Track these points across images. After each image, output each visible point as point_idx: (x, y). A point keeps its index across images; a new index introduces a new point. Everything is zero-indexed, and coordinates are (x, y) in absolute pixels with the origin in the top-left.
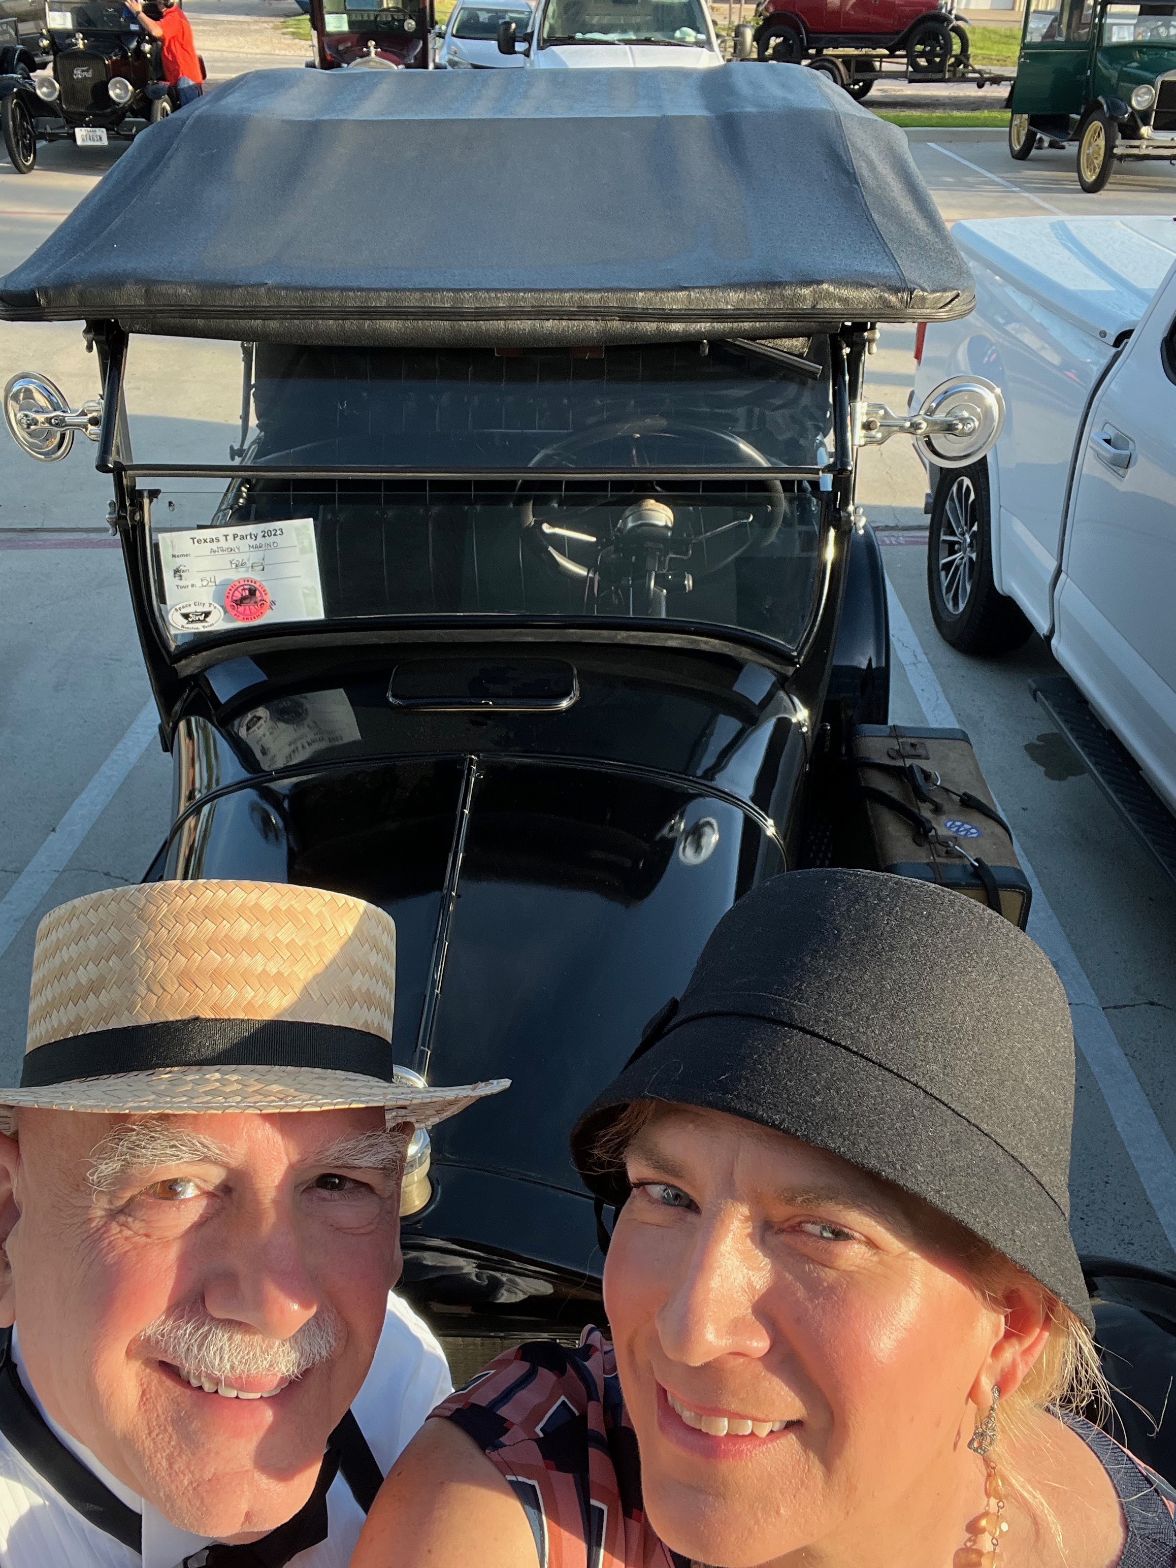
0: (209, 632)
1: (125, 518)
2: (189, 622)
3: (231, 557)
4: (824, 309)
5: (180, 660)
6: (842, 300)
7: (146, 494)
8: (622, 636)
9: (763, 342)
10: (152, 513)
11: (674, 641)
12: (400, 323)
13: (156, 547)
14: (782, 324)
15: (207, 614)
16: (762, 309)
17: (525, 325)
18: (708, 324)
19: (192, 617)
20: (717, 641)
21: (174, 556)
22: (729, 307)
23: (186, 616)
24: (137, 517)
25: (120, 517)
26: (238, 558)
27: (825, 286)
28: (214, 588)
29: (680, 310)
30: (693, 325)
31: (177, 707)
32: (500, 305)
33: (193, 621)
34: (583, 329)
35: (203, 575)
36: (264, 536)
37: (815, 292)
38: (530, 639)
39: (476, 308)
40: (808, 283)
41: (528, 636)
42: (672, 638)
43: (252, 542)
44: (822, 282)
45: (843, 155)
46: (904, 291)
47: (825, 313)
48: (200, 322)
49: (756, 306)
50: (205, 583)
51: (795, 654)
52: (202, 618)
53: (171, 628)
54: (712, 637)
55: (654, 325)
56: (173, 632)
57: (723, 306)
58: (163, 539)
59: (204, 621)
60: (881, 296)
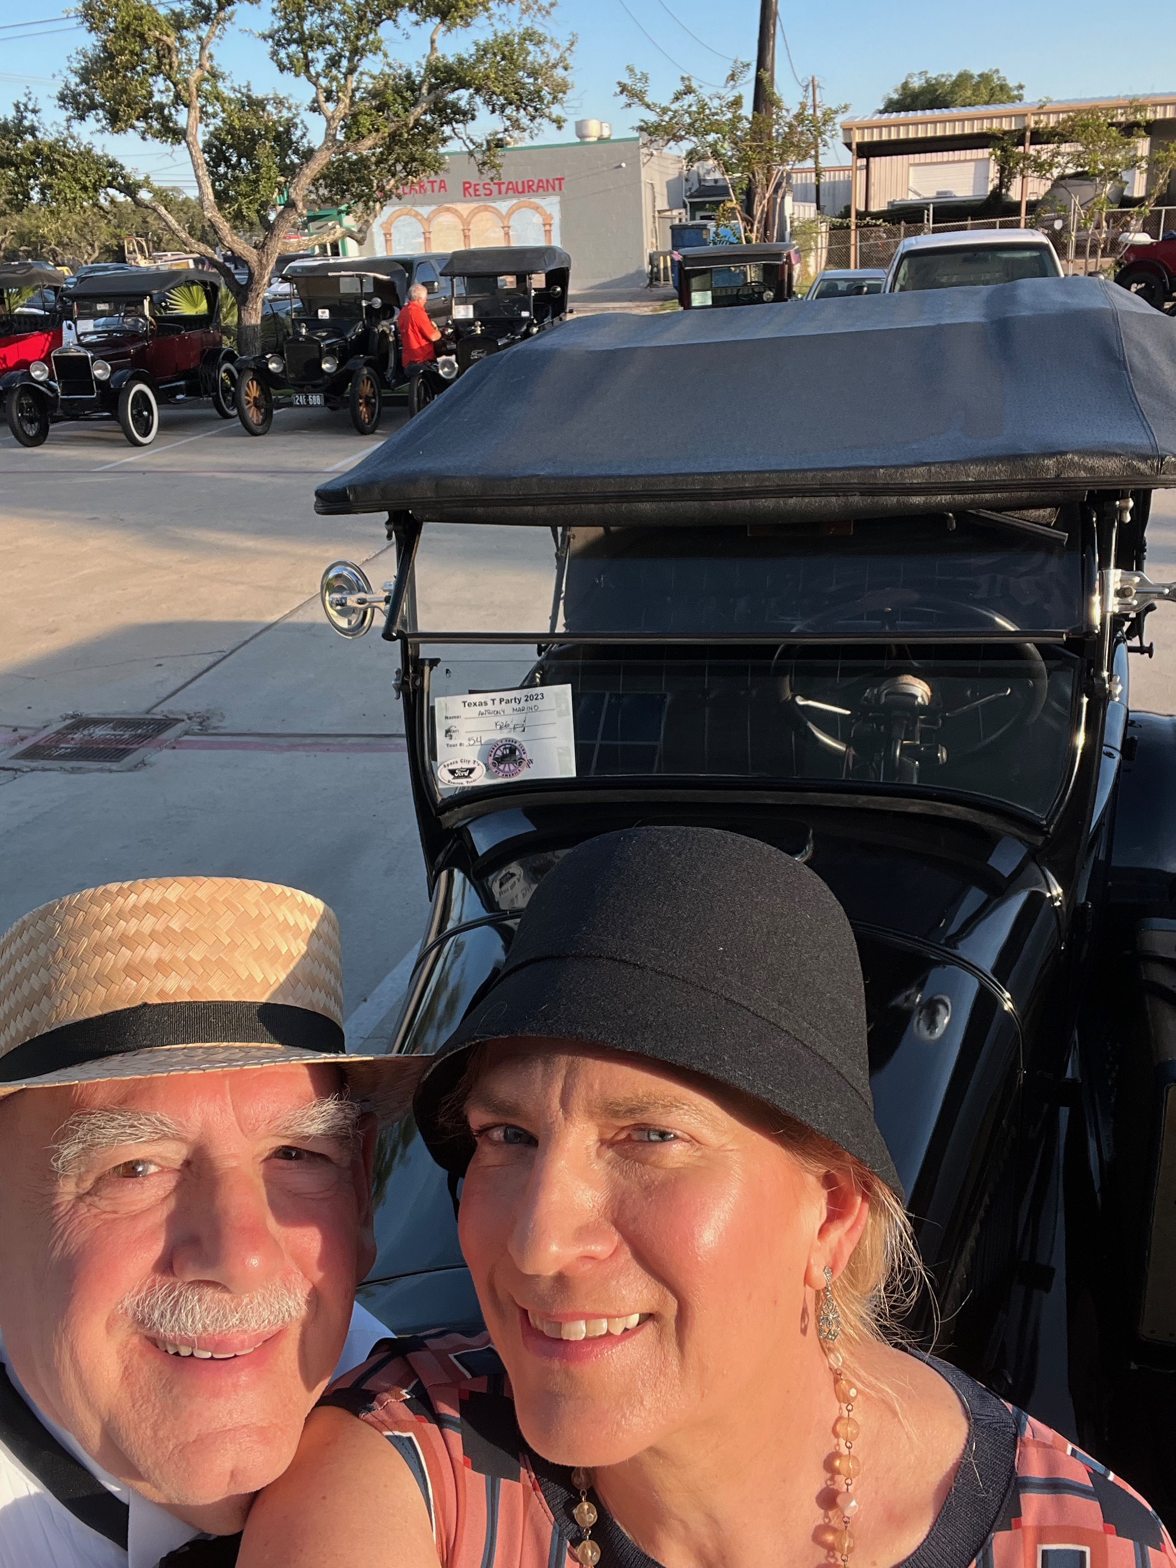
0: (473, 787)
1: (407, 683)
2: (455, 778)
3: (496, 719)
4: (1069, 478)
5: (444, 813)
6: (1086, 468)
7: (427, 662)
8: (862, 800)
9: (1009, 513)
10: (432, 679)
11: (916, 807)
12: (654, 505)
13: (432, 710)
14: (1025, 494)
15: (471, 770)
16: (1005, 480)
17: (768, 503)
18: (948, 497)
19: (458, 773)
20: (960, 808)
21: (446, 718)
22: (970, 479)
23: (453, 772)
24: (418, 683)
25: (404, 683)
26: (502, 720)
27: (1070, 456)
28: (479, 747)
29: (921, 484)
30: (934, 498)
31: (440, 858)
32: (747, 485)
33: (458, 777)
34: (825, 504)
35: (470, 735)
36: (526, 700)
37: (1059, 463)
38: (770, 801)
39: (724, 489)
40: (1051, 455)
41: (768, 798)
42: (914, 804)
43: (516, 706)
44: (1065, 453)
45: (1115, 346)
46: (1154, 457)
47: (1070, 482)
48: (480, 510)
49: (997, 478)
50: (472, 742)
51: (1044, 822)
52: (466, 774)
53: (439, 783)
54: (954, 804)
55: (894, 499)
56: (441, 786)
57: (964, 479)
58: (439, 703)
59: (468, 776)
60: (1129, 465)
